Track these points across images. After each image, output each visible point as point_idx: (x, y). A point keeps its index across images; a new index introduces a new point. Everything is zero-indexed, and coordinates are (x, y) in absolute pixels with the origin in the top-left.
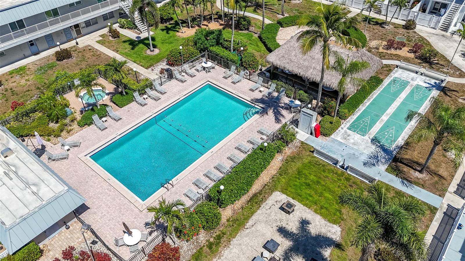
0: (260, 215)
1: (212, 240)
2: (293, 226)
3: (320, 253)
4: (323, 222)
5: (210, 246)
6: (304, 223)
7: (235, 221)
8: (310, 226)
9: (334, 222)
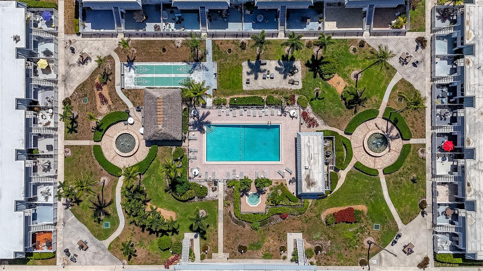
0: (256, 88)
1: (275, 94)
2: (252, 77)
3: (255, 64)
4: (244, 69)
5: (277, 93)
6: (248, 74)
7: (264, 93)
8: (248, 71)
9: (241, 66)
